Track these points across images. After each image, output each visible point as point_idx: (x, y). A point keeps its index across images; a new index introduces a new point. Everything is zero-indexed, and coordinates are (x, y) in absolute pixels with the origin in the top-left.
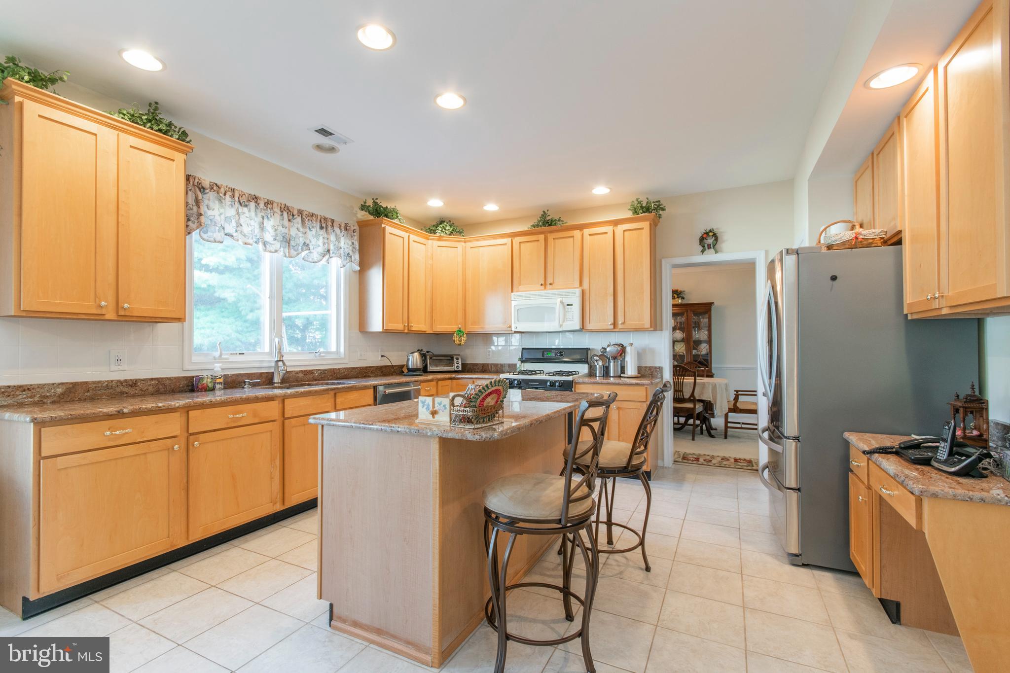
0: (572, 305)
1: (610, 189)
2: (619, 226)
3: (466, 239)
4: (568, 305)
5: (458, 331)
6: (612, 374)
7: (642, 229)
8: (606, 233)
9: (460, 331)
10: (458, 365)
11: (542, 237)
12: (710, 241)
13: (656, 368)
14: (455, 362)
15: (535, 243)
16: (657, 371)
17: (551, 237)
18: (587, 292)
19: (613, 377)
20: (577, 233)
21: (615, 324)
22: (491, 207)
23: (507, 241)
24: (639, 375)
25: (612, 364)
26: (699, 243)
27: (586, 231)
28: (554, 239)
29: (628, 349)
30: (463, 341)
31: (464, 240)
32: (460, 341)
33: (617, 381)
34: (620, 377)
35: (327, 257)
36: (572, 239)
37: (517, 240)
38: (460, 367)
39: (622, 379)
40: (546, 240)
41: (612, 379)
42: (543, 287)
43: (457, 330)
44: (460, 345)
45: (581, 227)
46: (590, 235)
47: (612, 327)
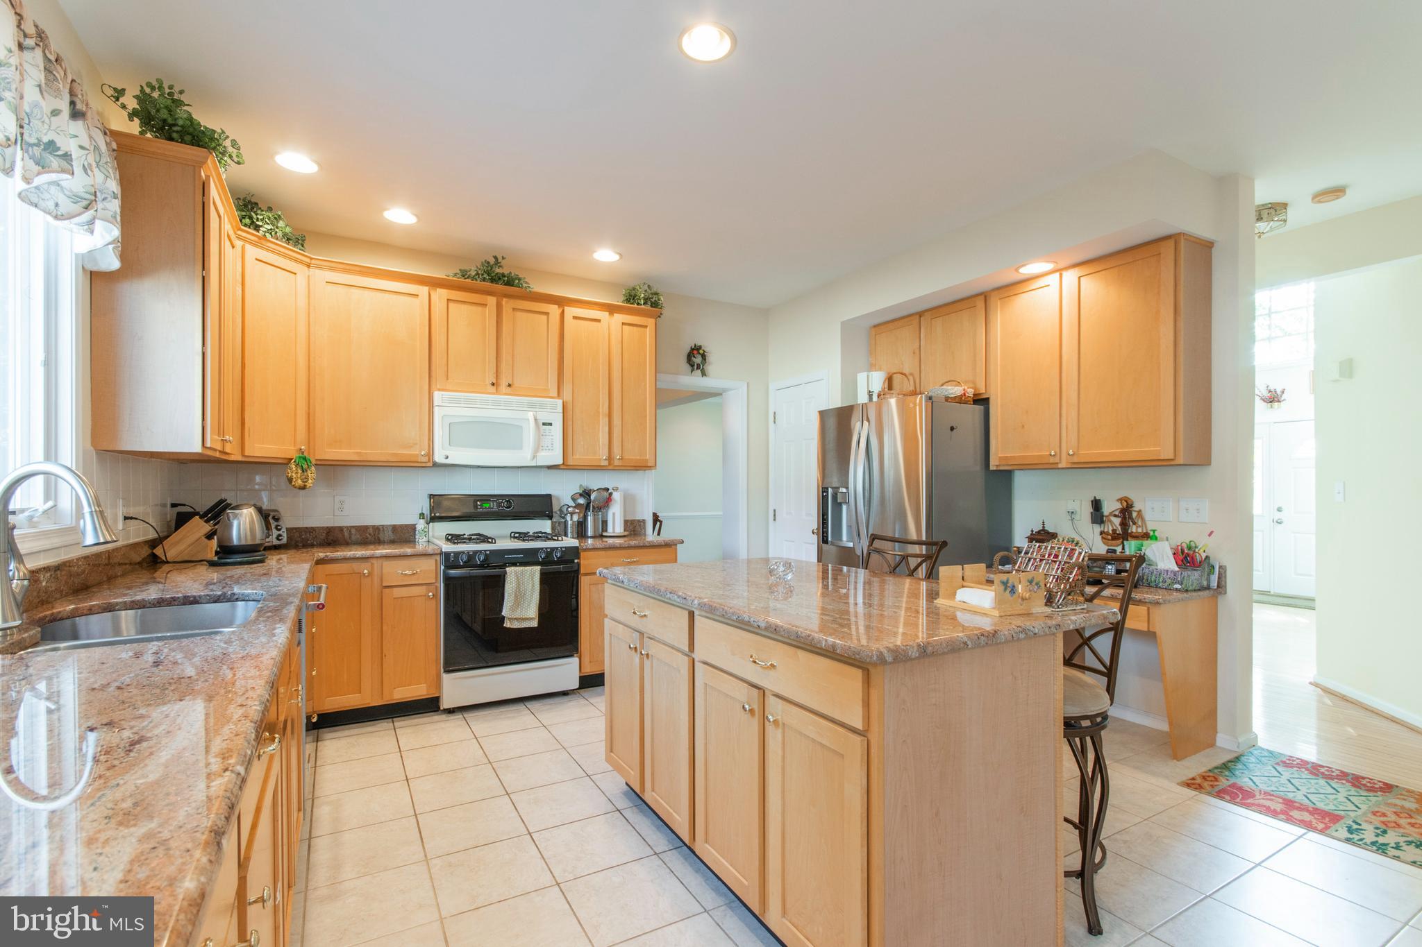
0: (550, 424)
1: (621, 255)
2: (615, 315)
3: (313, 262)
4: (544, 424)
5: (300, 457)
6: (590, 533)
7: (646, 327)
8: (599, 321)
9: (305, 459)
10: (280, 532)
11: (492, 300)
12: (698, 360)
13: (639, 521)
14: (273, 526)
15: (480, 309)
16: (640, 525)
17: (507, 304)
18: (570, 407)
19: (591, 537)
20: (554, 310)
21: (610, 458)
22: (400, 216)
23: (423, 290)
24: (626, 533)
25: (590, 519)
26: (686, 361)
27: (570, 311)
28: (514, 309)
29: (617, 496)
30: (310, 481)
31: (308, 260)
32: (305, 480)
33: (599, 543)
34: (602, 536)
35: (90, 213)
36: (544, 317)
37: (441, 295)
38: (285, 535)
39: (605, 539)
40: (499, 307)
41: (590, 541)
42: (493, 389)
43: (295, 455)
44: (304, 488)
45: (561, 302)
46: (575, 318)
47: (606, 463)
